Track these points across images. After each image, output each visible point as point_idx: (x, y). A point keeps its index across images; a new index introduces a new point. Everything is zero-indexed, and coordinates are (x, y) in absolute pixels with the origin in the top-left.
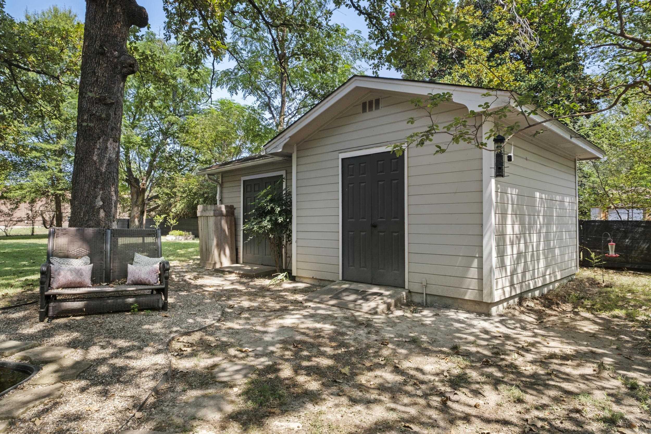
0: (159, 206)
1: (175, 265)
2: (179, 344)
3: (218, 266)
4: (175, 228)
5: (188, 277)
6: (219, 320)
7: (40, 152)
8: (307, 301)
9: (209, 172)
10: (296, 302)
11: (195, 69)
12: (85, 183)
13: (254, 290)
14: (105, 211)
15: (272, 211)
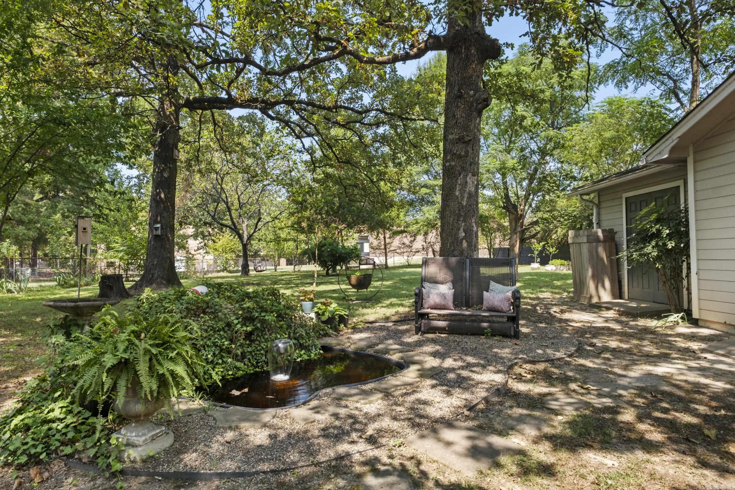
0: (539, 232)
1: (545, 297)
2: (521, 370)
3: (595, 300)
4: (555, 257)
5: (554, 309)
6: (570, 356)
7: (430, 188)
8: (703, 351)
9: (581, 192)
10: (687, 350)
11: (567, 74)
12: (450, 217)
13: (632, 331)
14: (467, 241)
15: (658, 235)
